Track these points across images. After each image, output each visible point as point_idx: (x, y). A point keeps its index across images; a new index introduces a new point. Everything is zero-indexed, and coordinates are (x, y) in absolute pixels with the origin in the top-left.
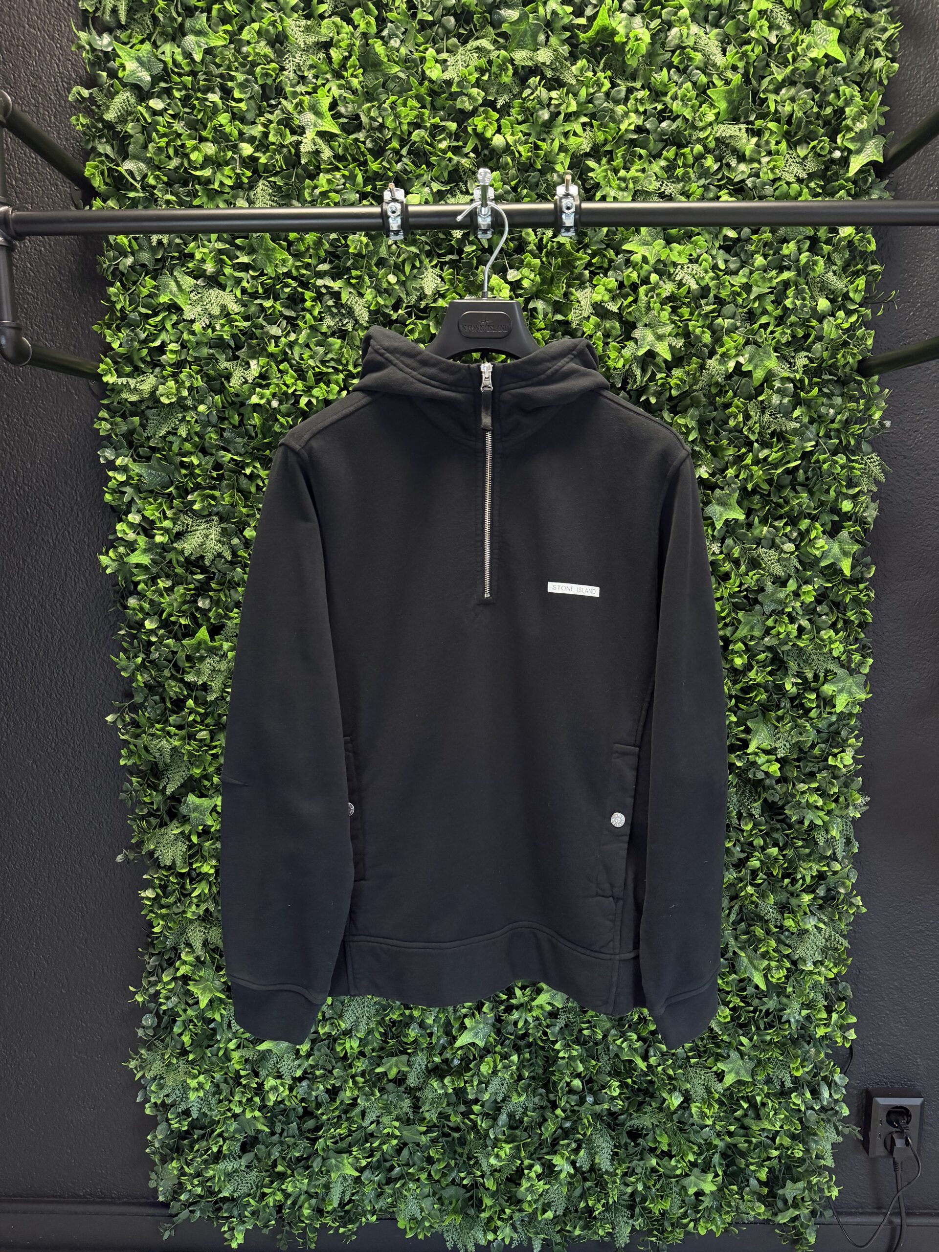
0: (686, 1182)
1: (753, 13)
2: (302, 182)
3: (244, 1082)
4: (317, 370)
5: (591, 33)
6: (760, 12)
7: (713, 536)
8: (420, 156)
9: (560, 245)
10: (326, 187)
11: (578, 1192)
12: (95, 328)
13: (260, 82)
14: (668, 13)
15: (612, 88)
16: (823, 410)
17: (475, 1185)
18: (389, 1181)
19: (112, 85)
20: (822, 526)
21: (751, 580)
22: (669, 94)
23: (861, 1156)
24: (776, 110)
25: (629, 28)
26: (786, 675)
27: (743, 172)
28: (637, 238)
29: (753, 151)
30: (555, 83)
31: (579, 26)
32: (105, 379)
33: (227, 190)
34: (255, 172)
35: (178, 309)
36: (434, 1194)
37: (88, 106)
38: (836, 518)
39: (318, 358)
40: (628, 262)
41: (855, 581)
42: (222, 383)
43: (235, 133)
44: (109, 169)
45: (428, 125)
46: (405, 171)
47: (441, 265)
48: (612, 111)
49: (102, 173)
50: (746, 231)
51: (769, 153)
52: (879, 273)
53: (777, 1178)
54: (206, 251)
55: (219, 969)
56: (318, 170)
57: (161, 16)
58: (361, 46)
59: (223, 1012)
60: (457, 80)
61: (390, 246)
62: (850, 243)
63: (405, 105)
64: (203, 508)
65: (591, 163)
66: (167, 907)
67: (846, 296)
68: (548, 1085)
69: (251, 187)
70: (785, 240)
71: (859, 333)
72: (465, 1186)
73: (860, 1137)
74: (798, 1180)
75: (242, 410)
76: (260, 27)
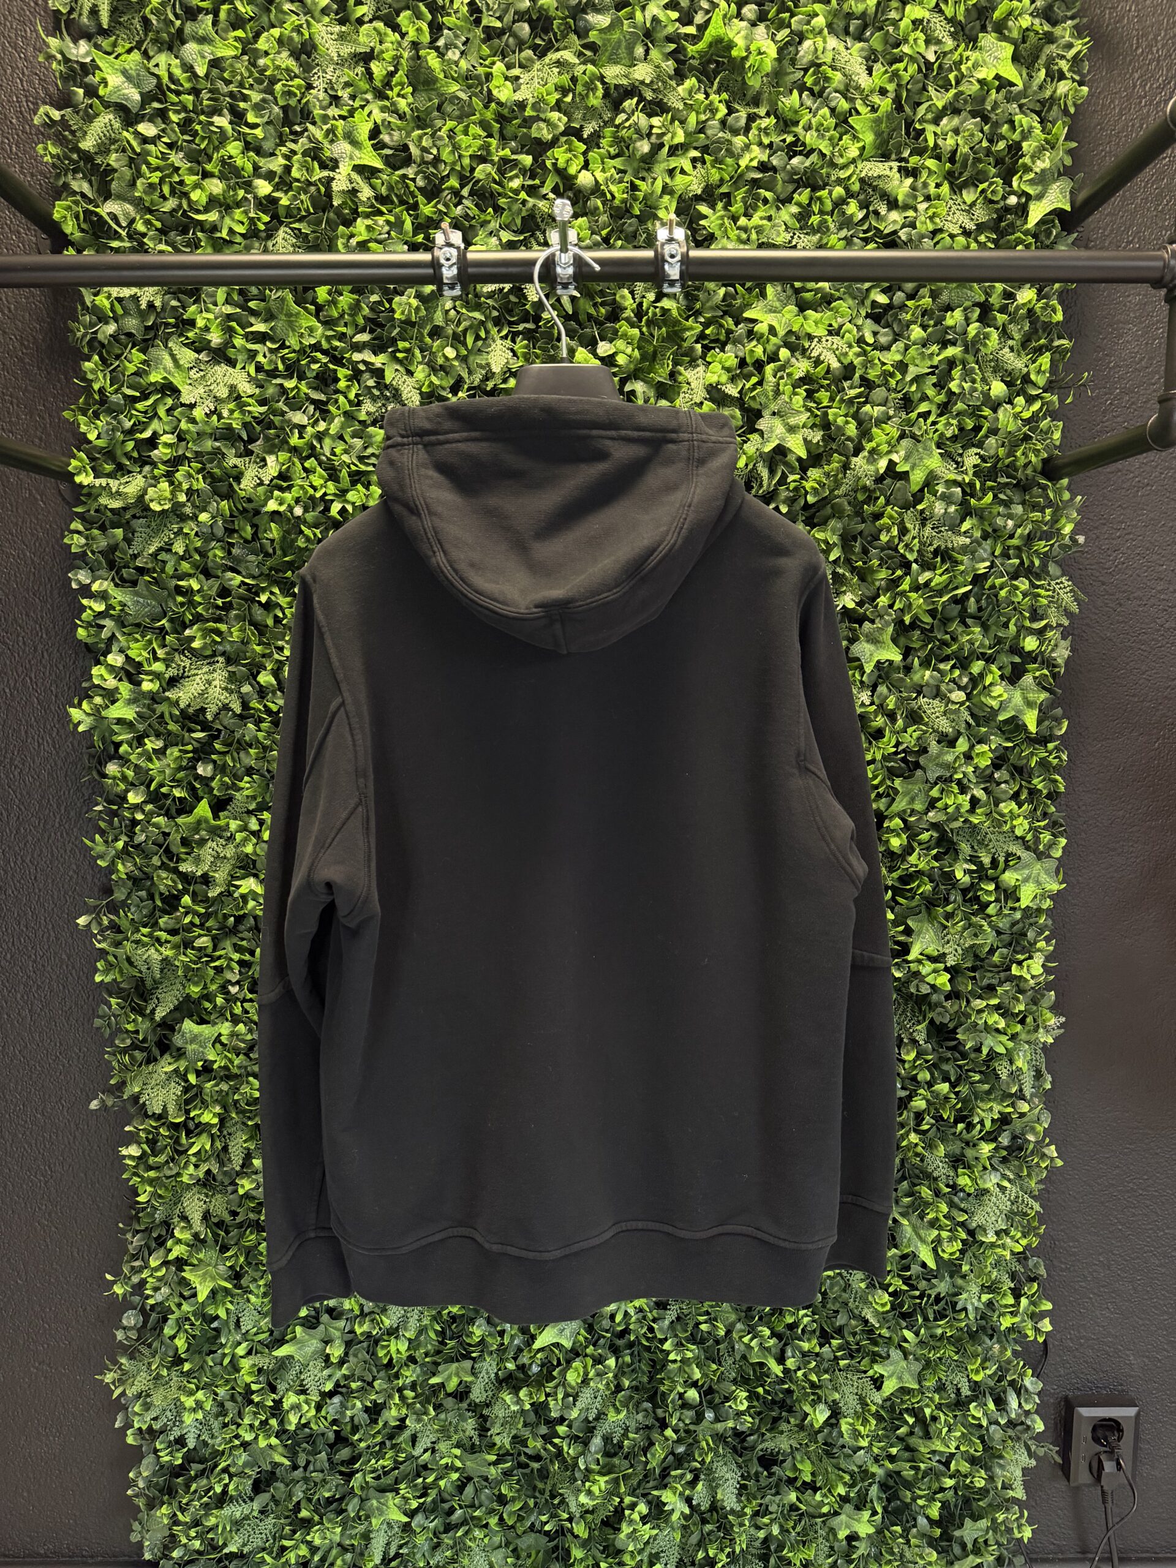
0: (835, 1522)
1: (905, 23)
2: (335, 230)
3: (256, 1398)
4: (353, 468)
5: (702, 45)
6: (914, 22)
7: (862, 682)
8: (485, 197)
9: (665, 312)
10: (364, 236)
11: (694, 1539)
12: (66, 414)
13: (281, 103)
14: (799, 22)
15: (729, 114)
16: (999, 521)
17: (561, 1532)
18: (448, 1528)
19: (91, 106)
20: (1000, 669)
21: (910, 738)
22: (801, 124)
23: (1062, 1484)
24: (936, 145)
25: (750, 39)
26: (956, 859)
27: (895, 222)
28: (761, 304)
29: (907, 195)
30: (656, 108)
31: (687, 36)
32: (78, 479)
33: (238, 239)
34: (275, 217)
35: (175, 391)
36: (508, 1544)
37: (58, 131)
38: (1017, 660)
39: (354, 453)
40: (750, 334)
41: (1042, 740)
42: (231, 485)
43: (249, 167)
44: (87, 212)
45: (496, 159)
46: (466, 216)
47: (514, 336)
48: (729, 142)
49: (77, 217)
50: (899, 296)
51: (928, 198)
52: (1067, 350)
53: (952, 1515)
54: (211, 316)
55: (224, 1249)
56: (356, 213)
57: (153, 19)
58: (411, 58)
59: (230, 1306)
60: (531, 101)
61: (447, 312)
62: (1031, 312)
63: (466, 133)
64: (204, 647)
65: (703, 209)
66: (157, 1168)
67: (1026, 379)
68: (656, 1397)
69: (269, 237)
70: (949, 308)
71: (1044, 424)
72: (547, 1533)
73: (1059, 1460)
74: (980, 1517)
75: (256, 520)
76: (281, 35)
